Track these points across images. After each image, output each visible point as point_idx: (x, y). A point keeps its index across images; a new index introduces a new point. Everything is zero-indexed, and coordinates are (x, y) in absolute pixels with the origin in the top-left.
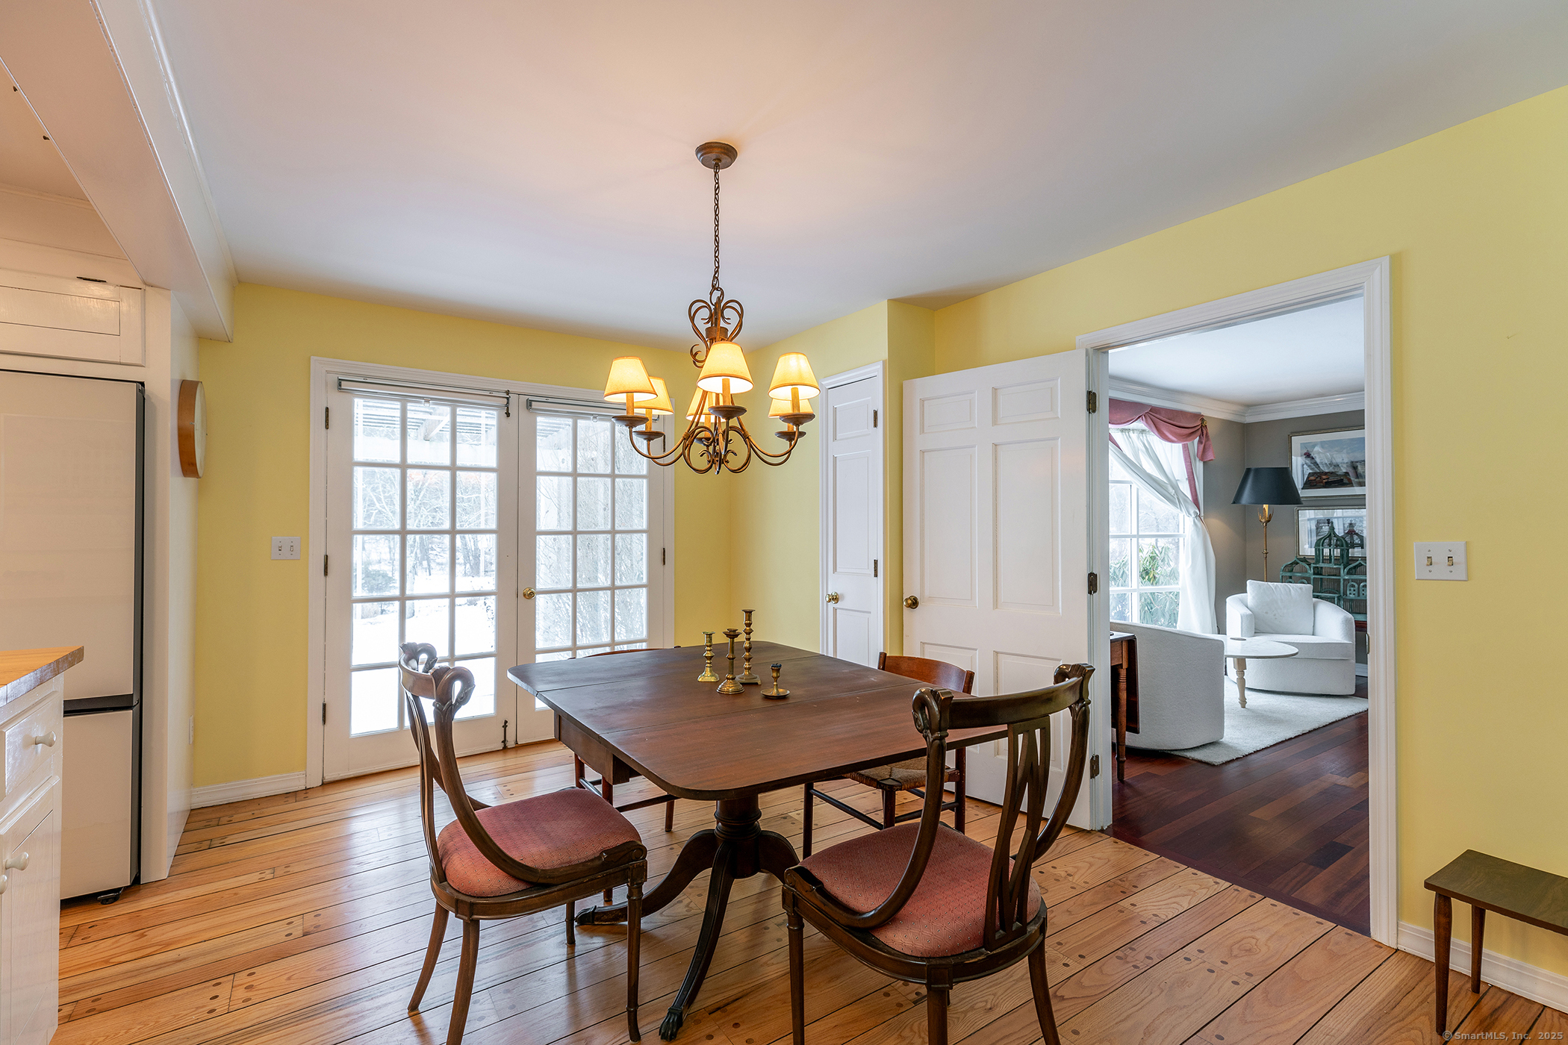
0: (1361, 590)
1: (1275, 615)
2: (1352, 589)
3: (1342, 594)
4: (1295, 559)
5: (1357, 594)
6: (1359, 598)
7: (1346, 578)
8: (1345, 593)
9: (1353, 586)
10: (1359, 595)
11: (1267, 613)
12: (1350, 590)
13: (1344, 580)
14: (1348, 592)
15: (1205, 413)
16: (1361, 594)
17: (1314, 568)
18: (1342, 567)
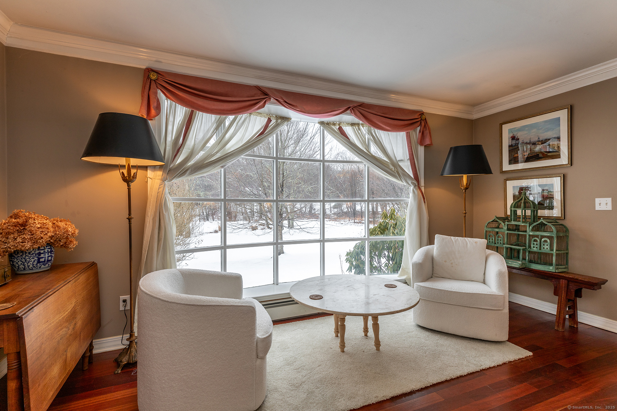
0: (542, 245)
1: (452, 264)
2: (535, 243)
3: (527, 247)
4: (495, 218)
5: (539, 248)
6: (540, 251)
7: (531, 233)
8: (530, 247)
9: (535, 241)
10: (540, 249)
11: (445, 261)
12: (534, 244)
13: (529, 235)
14: (532, 246)
15: (425, 110)
16: (542, 248)
17: (508, 225)
18: (528, 225)
